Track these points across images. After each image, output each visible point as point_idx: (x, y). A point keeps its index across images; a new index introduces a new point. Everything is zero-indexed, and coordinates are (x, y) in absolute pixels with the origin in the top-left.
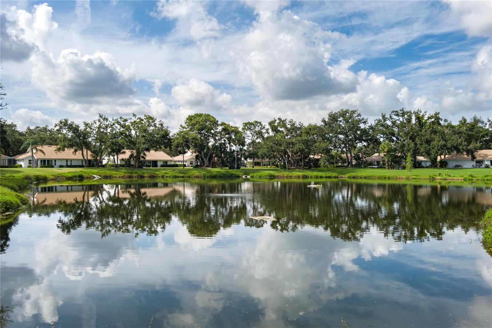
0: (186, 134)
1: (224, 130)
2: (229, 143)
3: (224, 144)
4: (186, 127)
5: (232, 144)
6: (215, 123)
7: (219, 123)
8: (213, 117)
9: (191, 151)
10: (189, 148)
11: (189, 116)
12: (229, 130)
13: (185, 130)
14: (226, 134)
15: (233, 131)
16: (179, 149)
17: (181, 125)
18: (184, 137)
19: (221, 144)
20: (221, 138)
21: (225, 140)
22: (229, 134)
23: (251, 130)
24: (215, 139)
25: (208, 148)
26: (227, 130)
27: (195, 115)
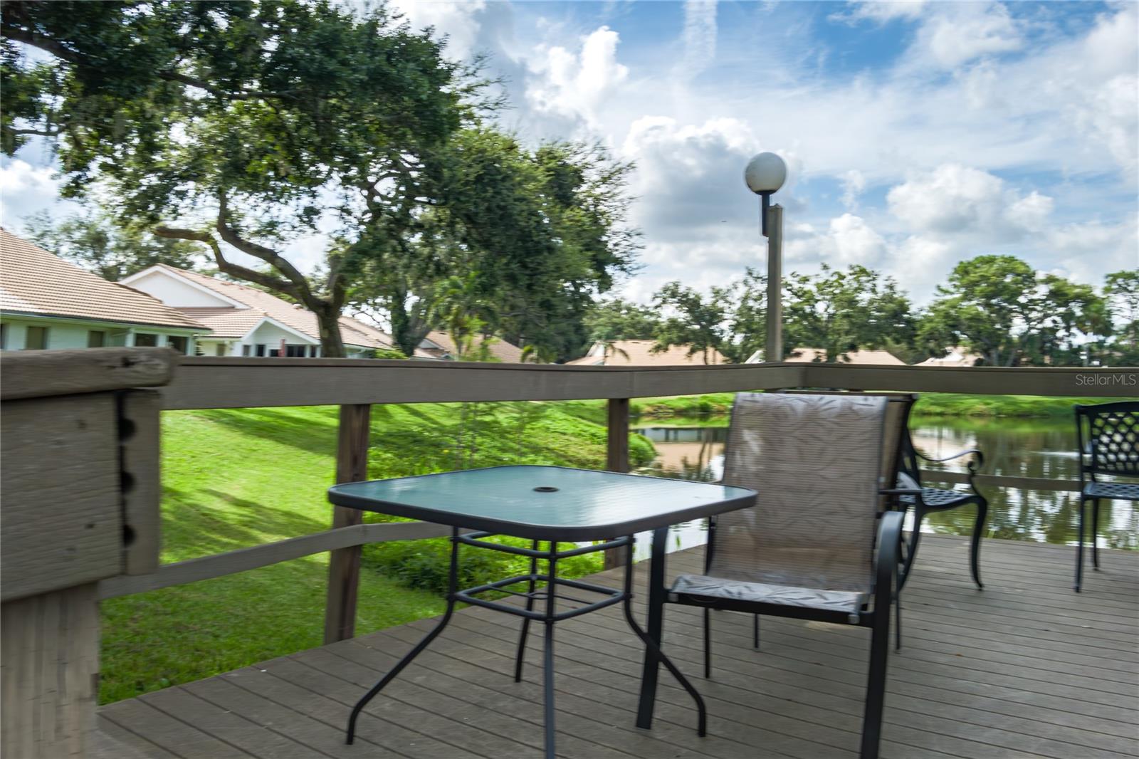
0: (954, 307)
1: (1053, 295)
2: (1068, 329)
3: (1054, 330)
4: (952, 290)
5: (1074, 330)
6: (1028, 278)
7: (1040, 275)
8: (1023, 264)
9: (961, 349)
10: (956, 342)
11: (961, 263)
12: (1066, 295)
13: (948, 297)
14: (1059, 306)
15: (1077, 297)
16: (932, 345)
17: (939, 288)
18: (947, 315)
19: (1043, 331)
20: (1046, 316)
21: (1054, 321)
22: (1066, 304)
23: (1131, 292)
24: (1028, 320)
25: (1010, 341)
26: (1060, 295)
27: (977, 259)
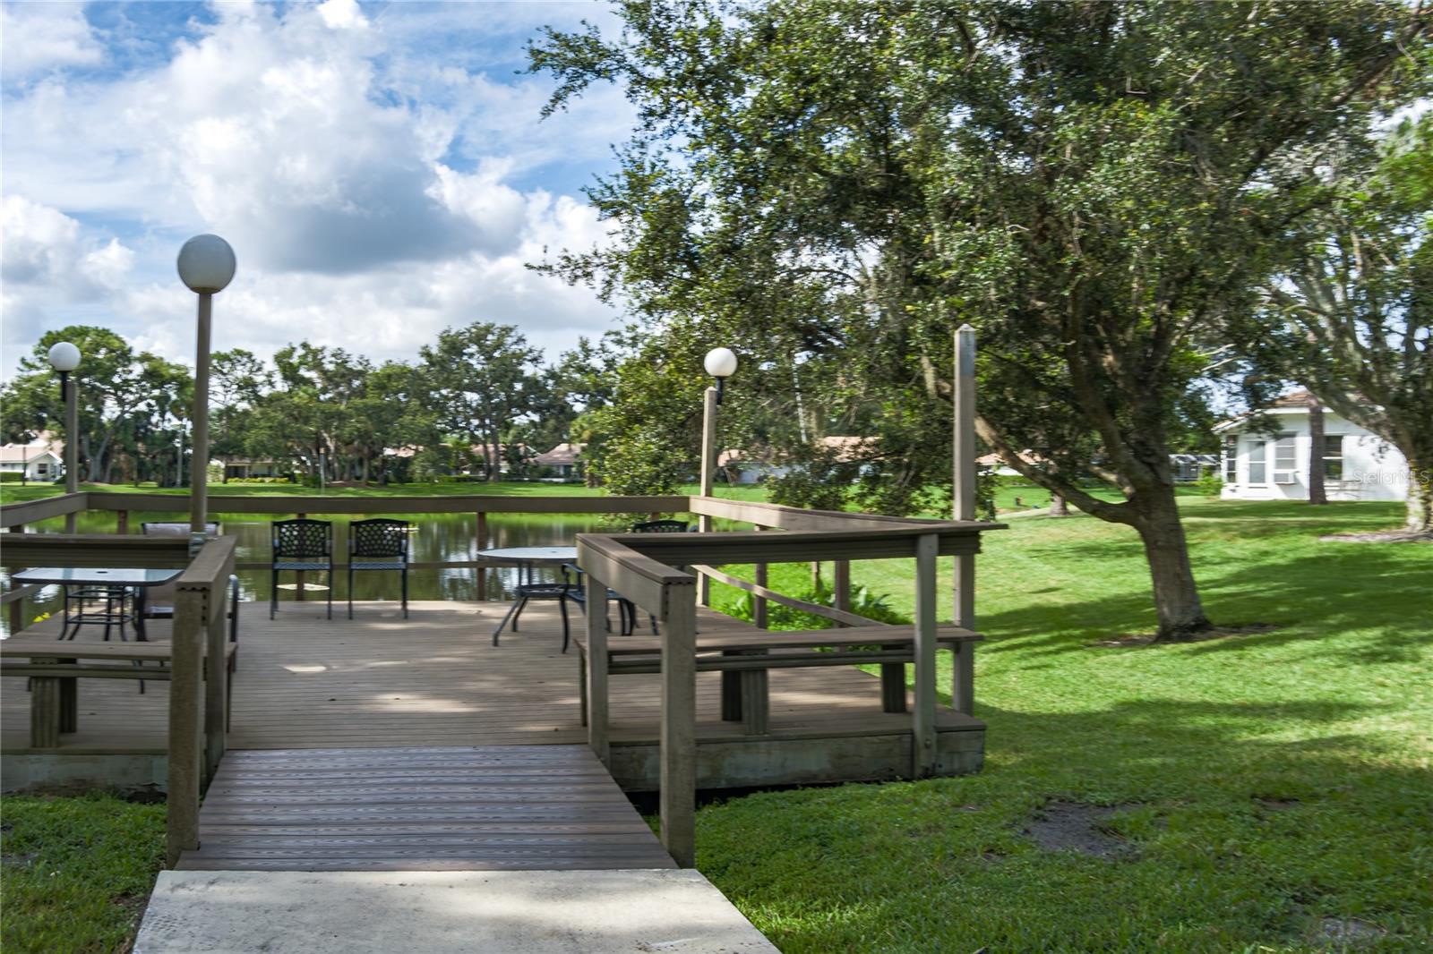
0: (41, 385)
1: (148, 375)
2: (162, 415)
3: (148, 415)
4: (38, 364)
5: (168, 415)
6: (124, 356)
7: (136, 354)
8: (117, 338)
9: (46, 433)
10: (41, 425)
11: (49, 333)
12: (162, 376)
13: (34, 373)
14: (154, 387)
15: (173, 378)
16: (14, 429)
17: (23, 361)
18: (34, 395)
19: (137, 415)
20: (141, 399)
21: (149, 405)
22: (160, 386)
23: (224, 374)
24: (121, 402)
25: (101, 426)
26: (156, 375)
27: (66, 329)
